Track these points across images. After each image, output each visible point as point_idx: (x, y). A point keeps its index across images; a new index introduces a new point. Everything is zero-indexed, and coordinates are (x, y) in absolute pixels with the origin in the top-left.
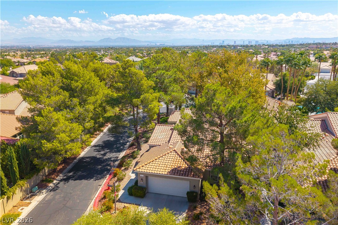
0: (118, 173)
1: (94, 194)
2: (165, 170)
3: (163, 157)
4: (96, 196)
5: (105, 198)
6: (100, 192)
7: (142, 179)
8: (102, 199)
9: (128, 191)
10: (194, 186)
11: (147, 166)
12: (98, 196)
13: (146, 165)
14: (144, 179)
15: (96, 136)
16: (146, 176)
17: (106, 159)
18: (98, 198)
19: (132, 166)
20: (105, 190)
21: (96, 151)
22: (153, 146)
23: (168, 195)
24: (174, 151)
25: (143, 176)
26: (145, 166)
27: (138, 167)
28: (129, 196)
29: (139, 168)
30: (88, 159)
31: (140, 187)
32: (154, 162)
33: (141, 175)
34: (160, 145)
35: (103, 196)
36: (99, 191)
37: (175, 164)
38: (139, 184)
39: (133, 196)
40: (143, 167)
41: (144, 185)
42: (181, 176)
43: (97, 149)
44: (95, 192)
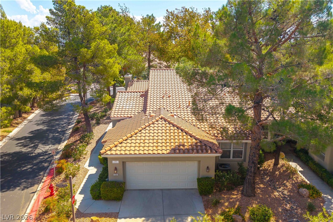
0: (64, 166)
1: (23, 207)
2: (157, 147)
3: (150, 126)
4: (28, 211)
5: (47, 210)
6: (35, 203)
7: (116, 169)
8: (43, 214)
9: (91, 193)
10: (208, 167)
11: (124, 145)
12: (32, 211)
13: (121, 143)
14: (120, 168)
15: (17, 125)
16: (123, 162)
17: (38, 153)
18: (34, 213)
19: (86, 154)
20: (45, 198)
21: (20, 146)
22: (119, 121)
23: (162, 190)
24: (161, 119)
25: (118, 162)
26: (120, 145)
27: (108, 148)
28: (94, 200)
29: (110, 150)
30: (6, 158)
31: (112, 182)
32: (133, 138)
33: (114, 162)
34: (131, 117)
35: (43, 209)
36: (33, 201)
37: (170, 137)
38: (110, 178)
39: (102, 200)
40: (116, 146)
41: (120, 179)
42: (188, 153)
43: (21, 143)
44: (25, 203)
